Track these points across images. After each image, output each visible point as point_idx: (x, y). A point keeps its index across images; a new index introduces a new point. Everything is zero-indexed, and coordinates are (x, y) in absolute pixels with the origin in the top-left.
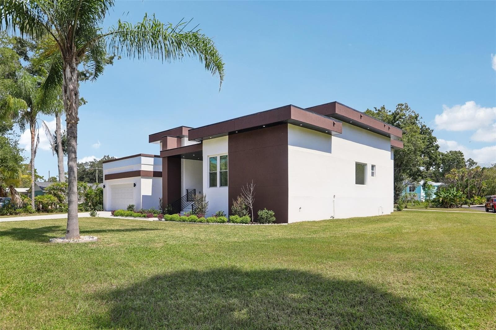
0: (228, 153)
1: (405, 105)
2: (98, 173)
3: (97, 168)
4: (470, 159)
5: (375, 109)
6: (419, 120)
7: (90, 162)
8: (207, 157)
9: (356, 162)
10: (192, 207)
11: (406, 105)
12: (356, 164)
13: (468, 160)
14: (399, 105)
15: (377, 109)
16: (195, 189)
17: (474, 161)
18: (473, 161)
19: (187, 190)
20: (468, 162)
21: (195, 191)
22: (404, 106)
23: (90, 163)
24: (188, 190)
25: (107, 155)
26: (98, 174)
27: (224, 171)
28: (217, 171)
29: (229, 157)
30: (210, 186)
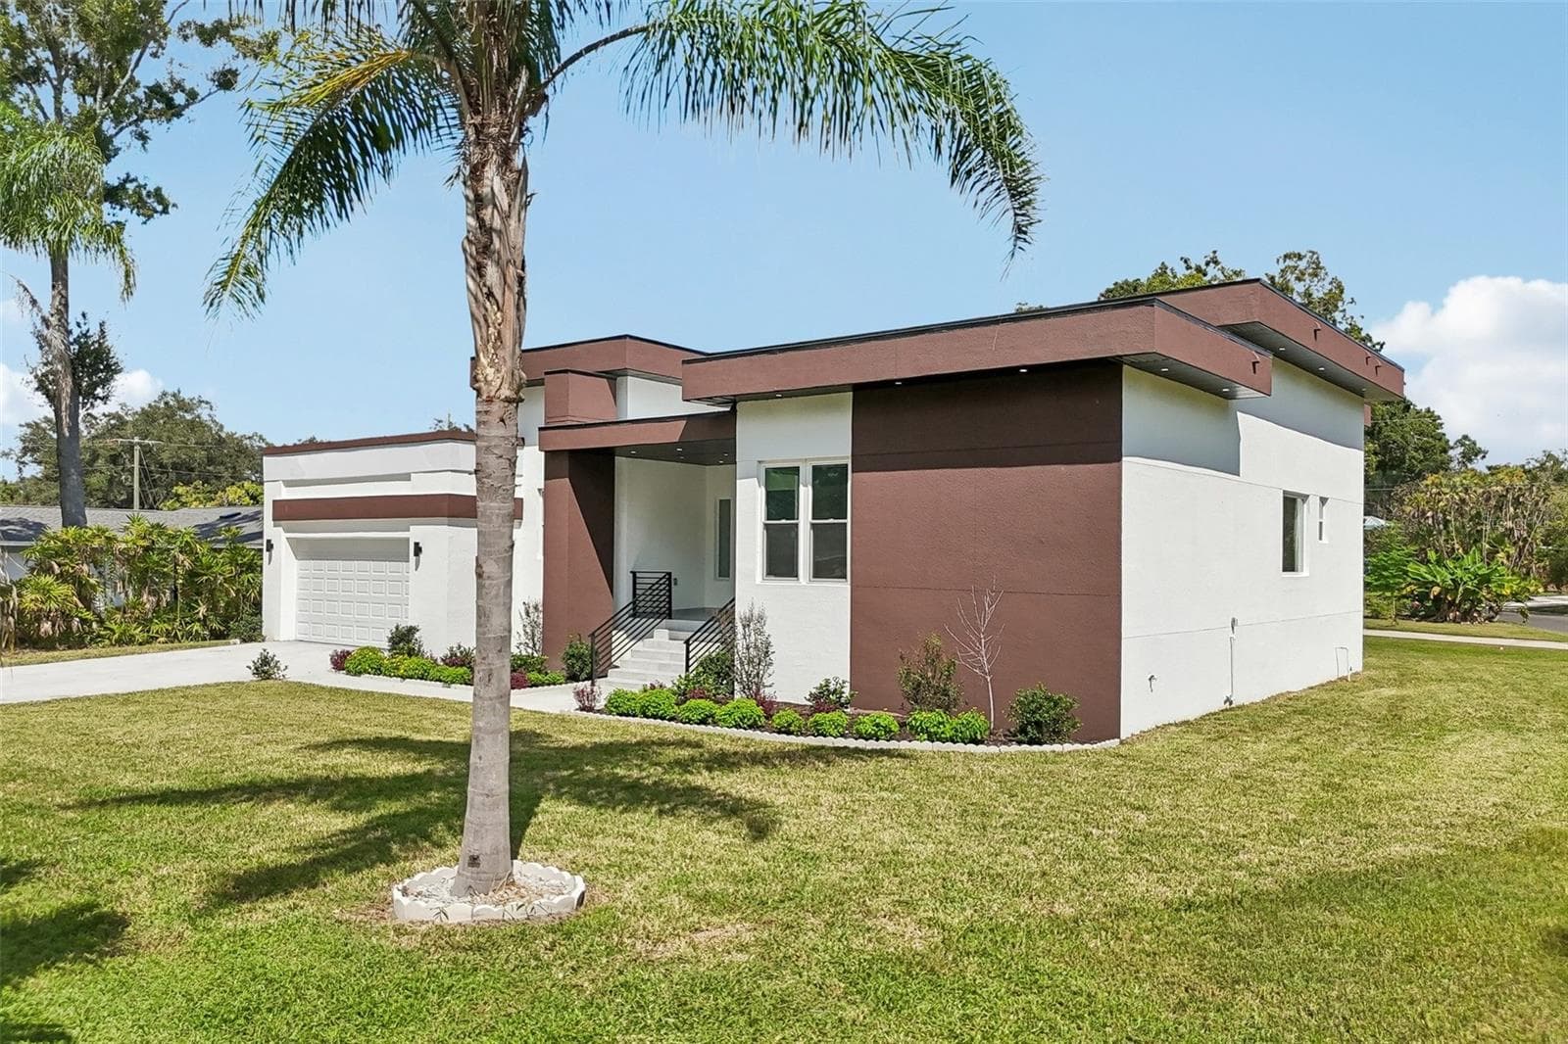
0: (853, 455)
1: (1307, 258)
2: (141, 460)
3: (136, 440)
4: (1465, 437)
5: (1186, 262)
6: (1344, 310)
7: (104, 415)
8: (756, 463)
9: (1284, 492)
10: (688, 649)
11: (1311, 258)
12: (1285, 499)
13: (1458, 441)
14: (1286, 257)
15: (1193, 266)
16: (670, 574)
17: (1478, 446)
18: (1474, 443)
19: (634, 573)
20: (1461, 449)
21: (669, 579)
22: (1305, 261)
23: (105, 420)
24: (638, 575)
25: (170, 391)
26: (141, 464)
27: (831, 521)
28: (798, 519)
29: (854, 471)
30: (770, 574)
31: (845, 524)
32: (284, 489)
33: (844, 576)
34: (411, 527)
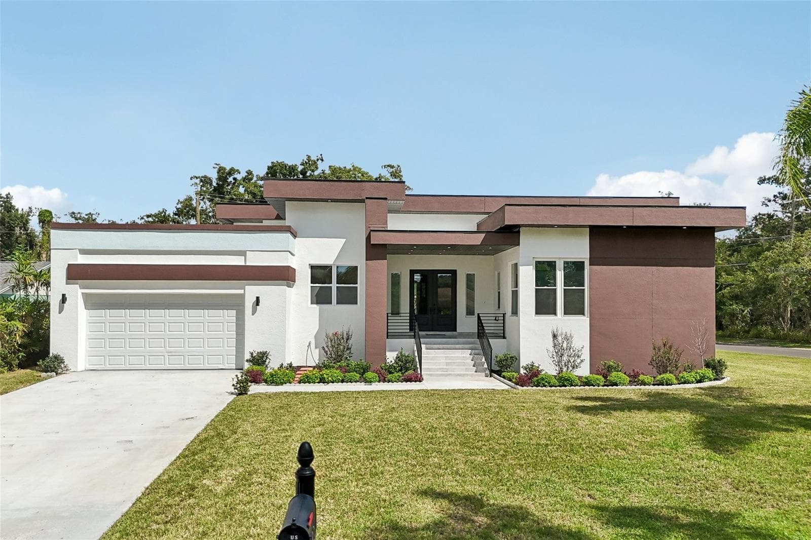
0: (590, 257)
8: (531, 259)
24: (480, 315)
27: (574, 288)
28: (556, 286)
29: (590, 265)
30: (537, 313)
31: (584, 289)
32: (79, 256)
33: (582, 313)
34: (246, 287)
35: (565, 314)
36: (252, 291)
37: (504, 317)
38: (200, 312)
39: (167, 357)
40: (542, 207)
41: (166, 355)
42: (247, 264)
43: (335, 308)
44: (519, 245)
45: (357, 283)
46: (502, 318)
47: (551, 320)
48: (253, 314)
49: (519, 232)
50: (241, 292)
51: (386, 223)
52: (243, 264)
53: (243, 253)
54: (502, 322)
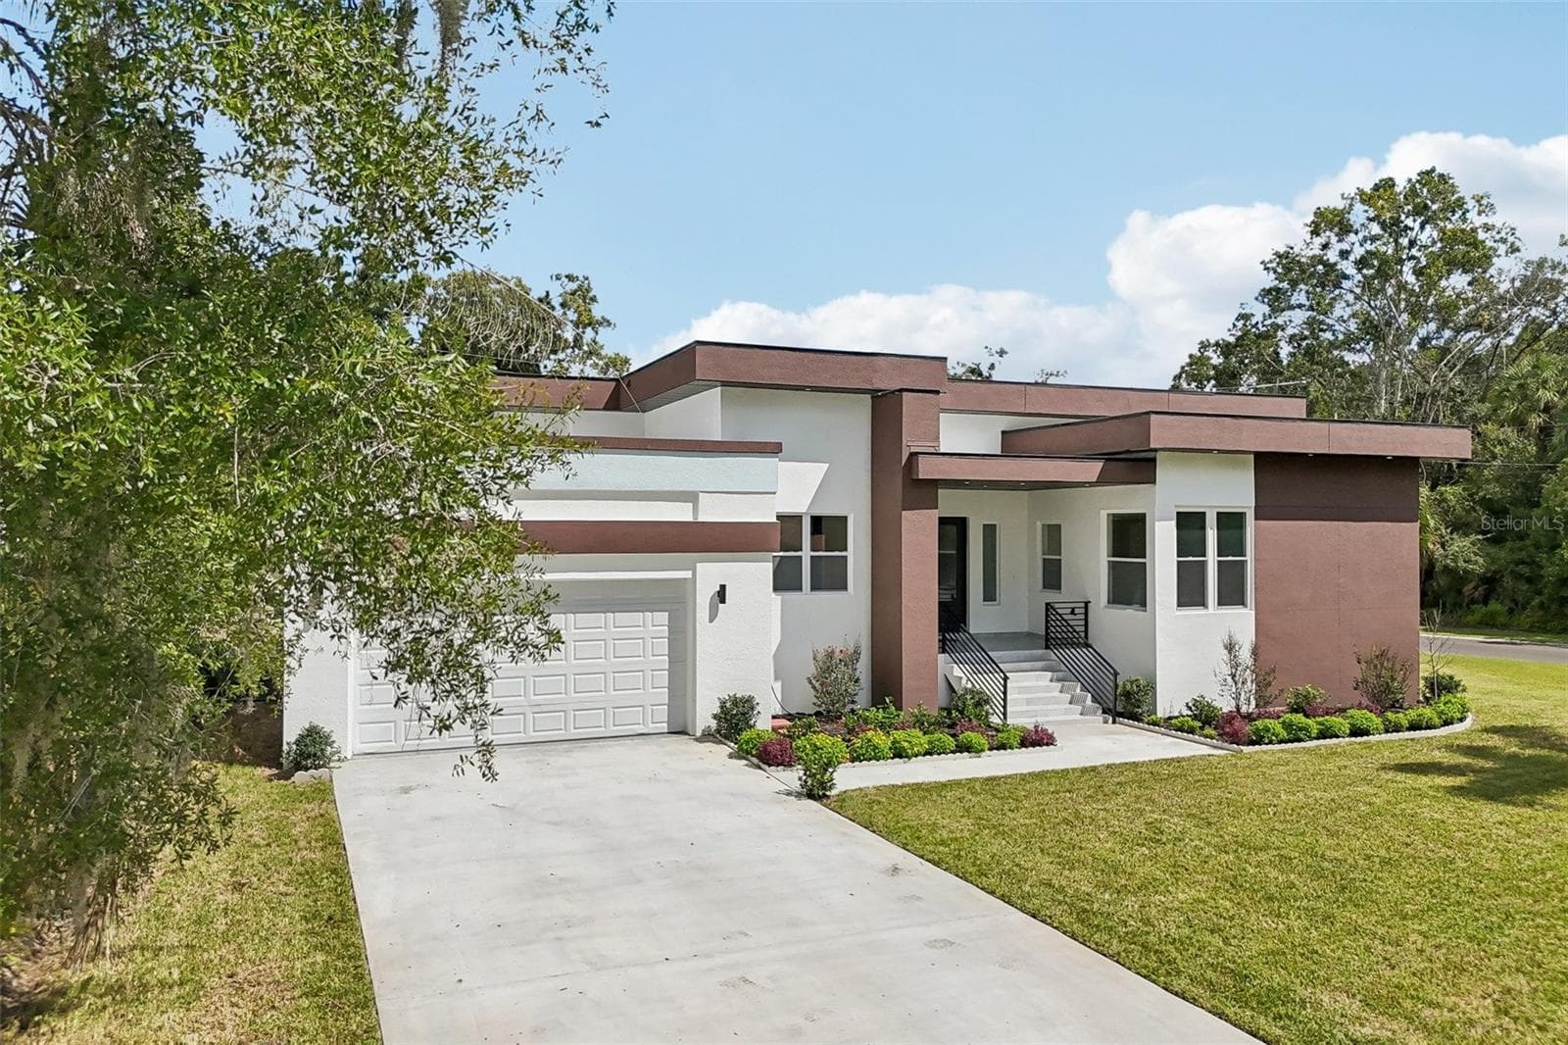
0: (1255, 506)
8: (1173, 507)
28: (1204, 556)
29: (1256, 519)
30: (1180, 604)
31: (1244, 563)
33: (1242, 602)
34: (698, 565)
35: (1219, 604)
36: (710, 572)
37: (1086, 608)
38: (599, 618)
39: (530, 717)
40: (1205, 418)
41: (528, 711)
42: (701, 519)
43: (807, 599)
44: (1154, 482)
45: (846, 550)
46: (1083, 611)
47: (1197, 616)
48: (711, 621)
49: (1154, 460)
50: (688, 574)
51: (937, 438)
52: (690, 519)
53: (691, 497)
54: (1083, 617)
